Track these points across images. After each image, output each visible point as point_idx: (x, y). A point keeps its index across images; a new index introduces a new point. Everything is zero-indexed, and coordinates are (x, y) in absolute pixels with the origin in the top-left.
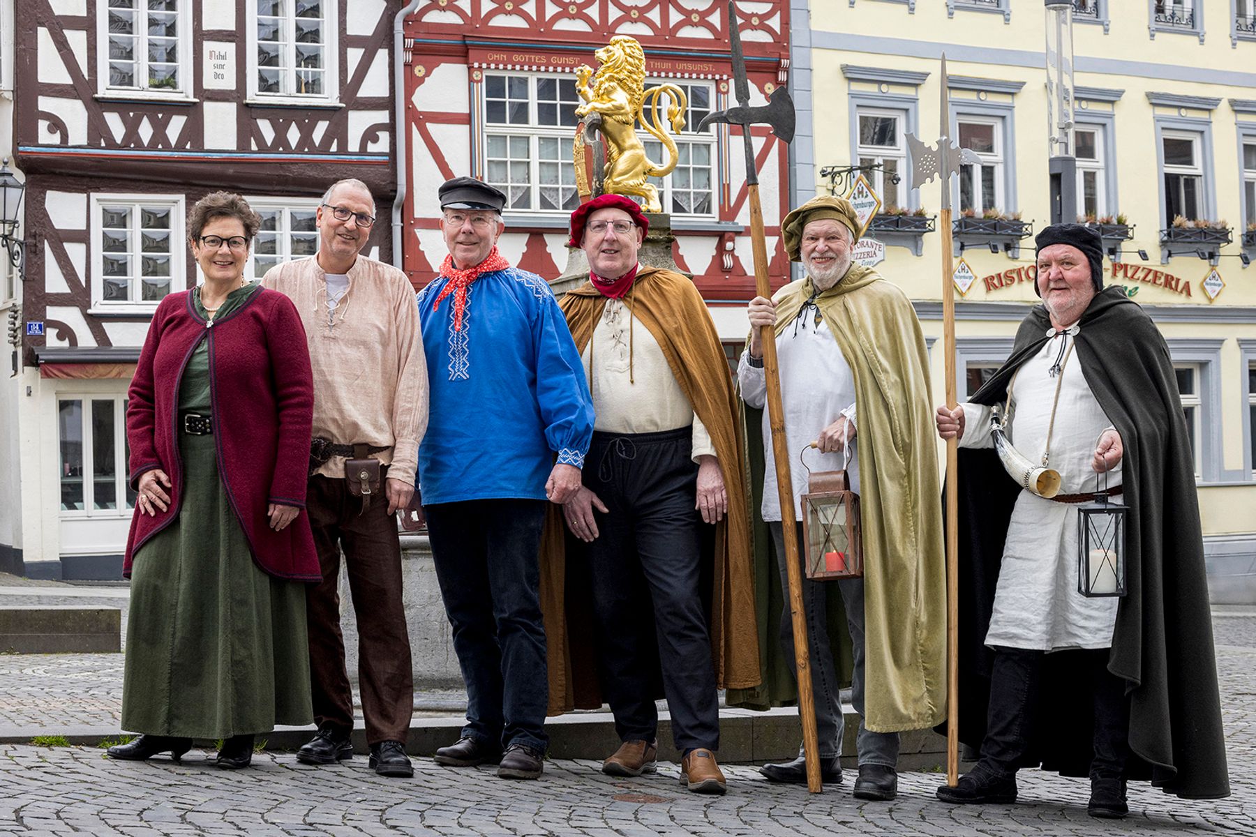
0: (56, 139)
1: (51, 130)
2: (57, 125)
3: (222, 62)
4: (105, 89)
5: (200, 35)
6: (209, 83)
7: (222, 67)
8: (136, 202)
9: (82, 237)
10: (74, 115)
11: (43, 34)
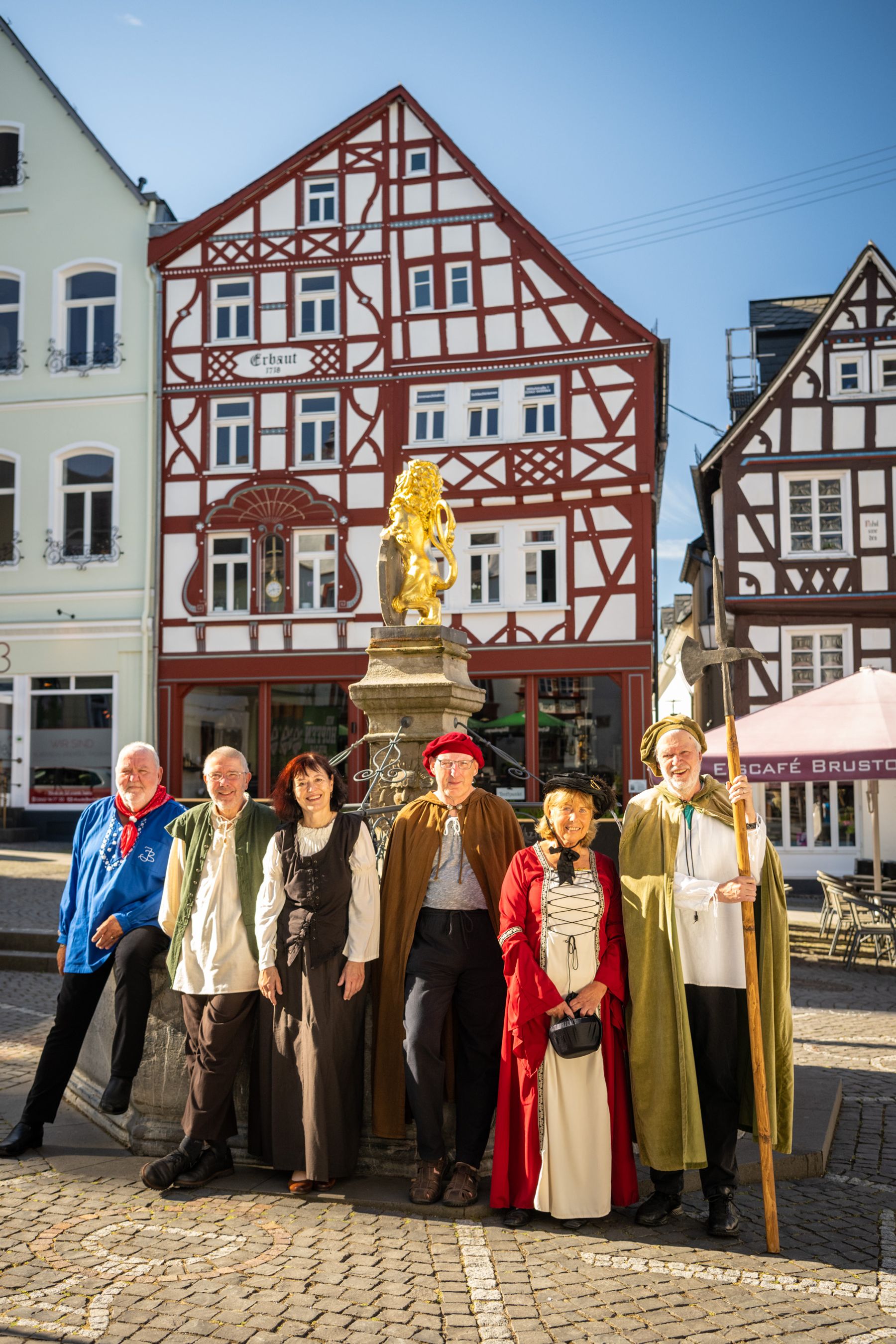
0: (752, 590)
1: (749, 584)
2: (752, 580)
3: (875, 528)
4: (787, 552)
5: (857, 511)
6: (865, 544)
7: (875, 531)
8: (816, 631)
9: (776, 657)
10: (765, 573)
11: (742, 520)
